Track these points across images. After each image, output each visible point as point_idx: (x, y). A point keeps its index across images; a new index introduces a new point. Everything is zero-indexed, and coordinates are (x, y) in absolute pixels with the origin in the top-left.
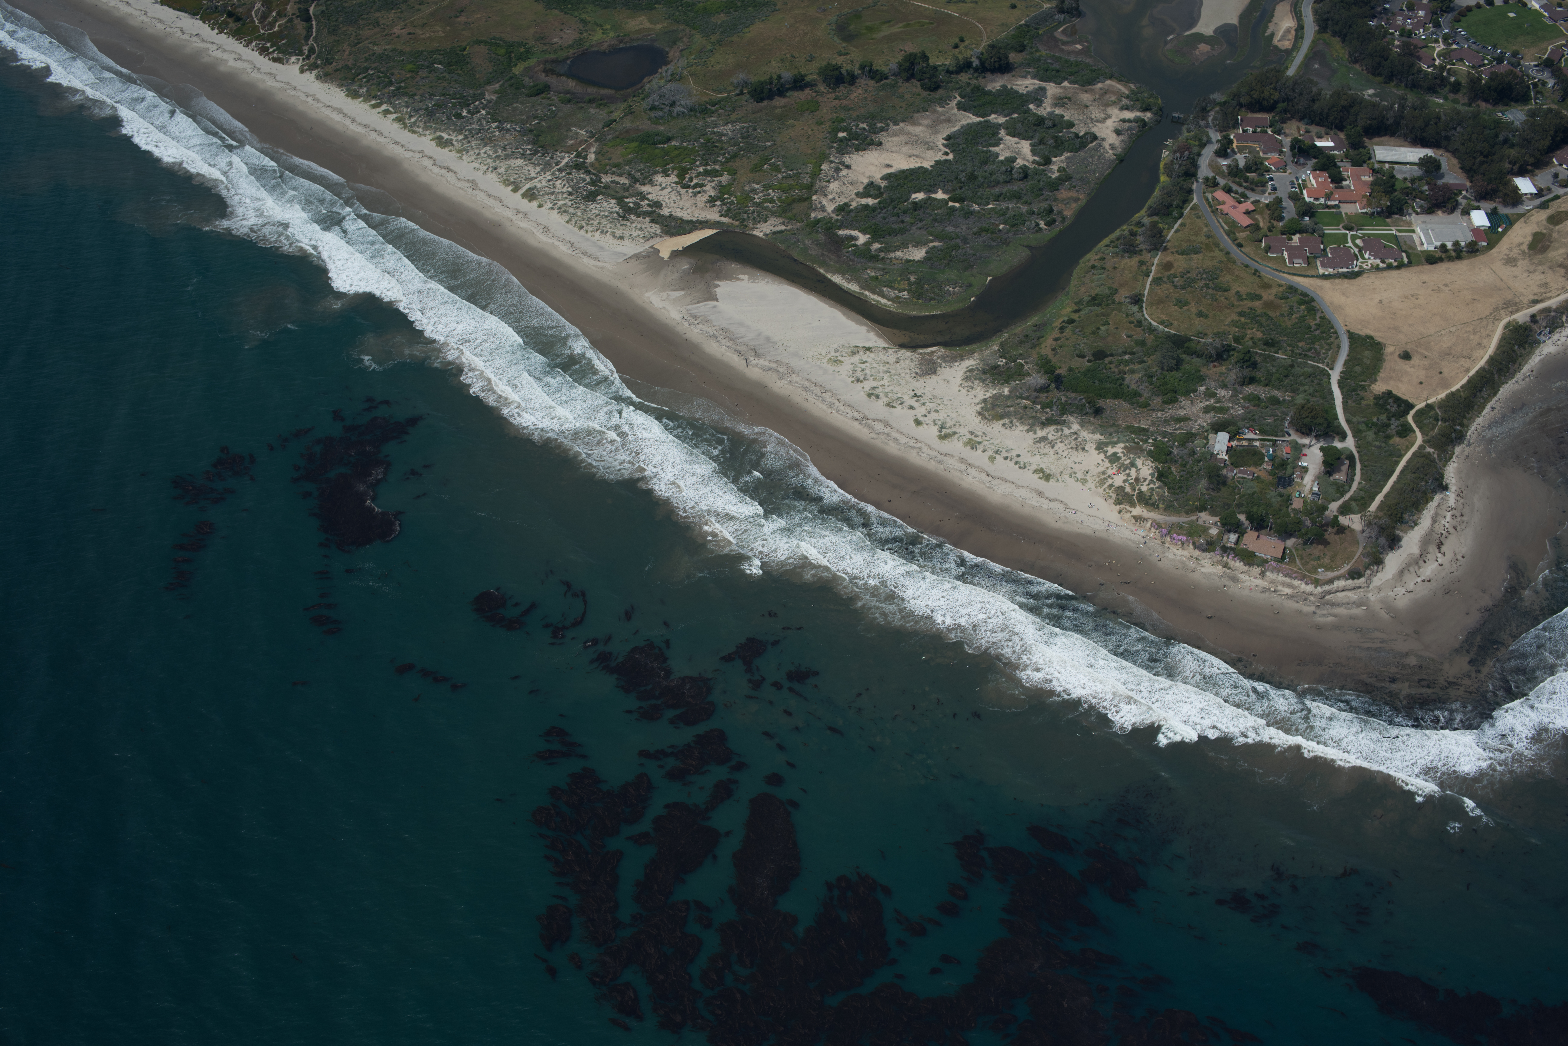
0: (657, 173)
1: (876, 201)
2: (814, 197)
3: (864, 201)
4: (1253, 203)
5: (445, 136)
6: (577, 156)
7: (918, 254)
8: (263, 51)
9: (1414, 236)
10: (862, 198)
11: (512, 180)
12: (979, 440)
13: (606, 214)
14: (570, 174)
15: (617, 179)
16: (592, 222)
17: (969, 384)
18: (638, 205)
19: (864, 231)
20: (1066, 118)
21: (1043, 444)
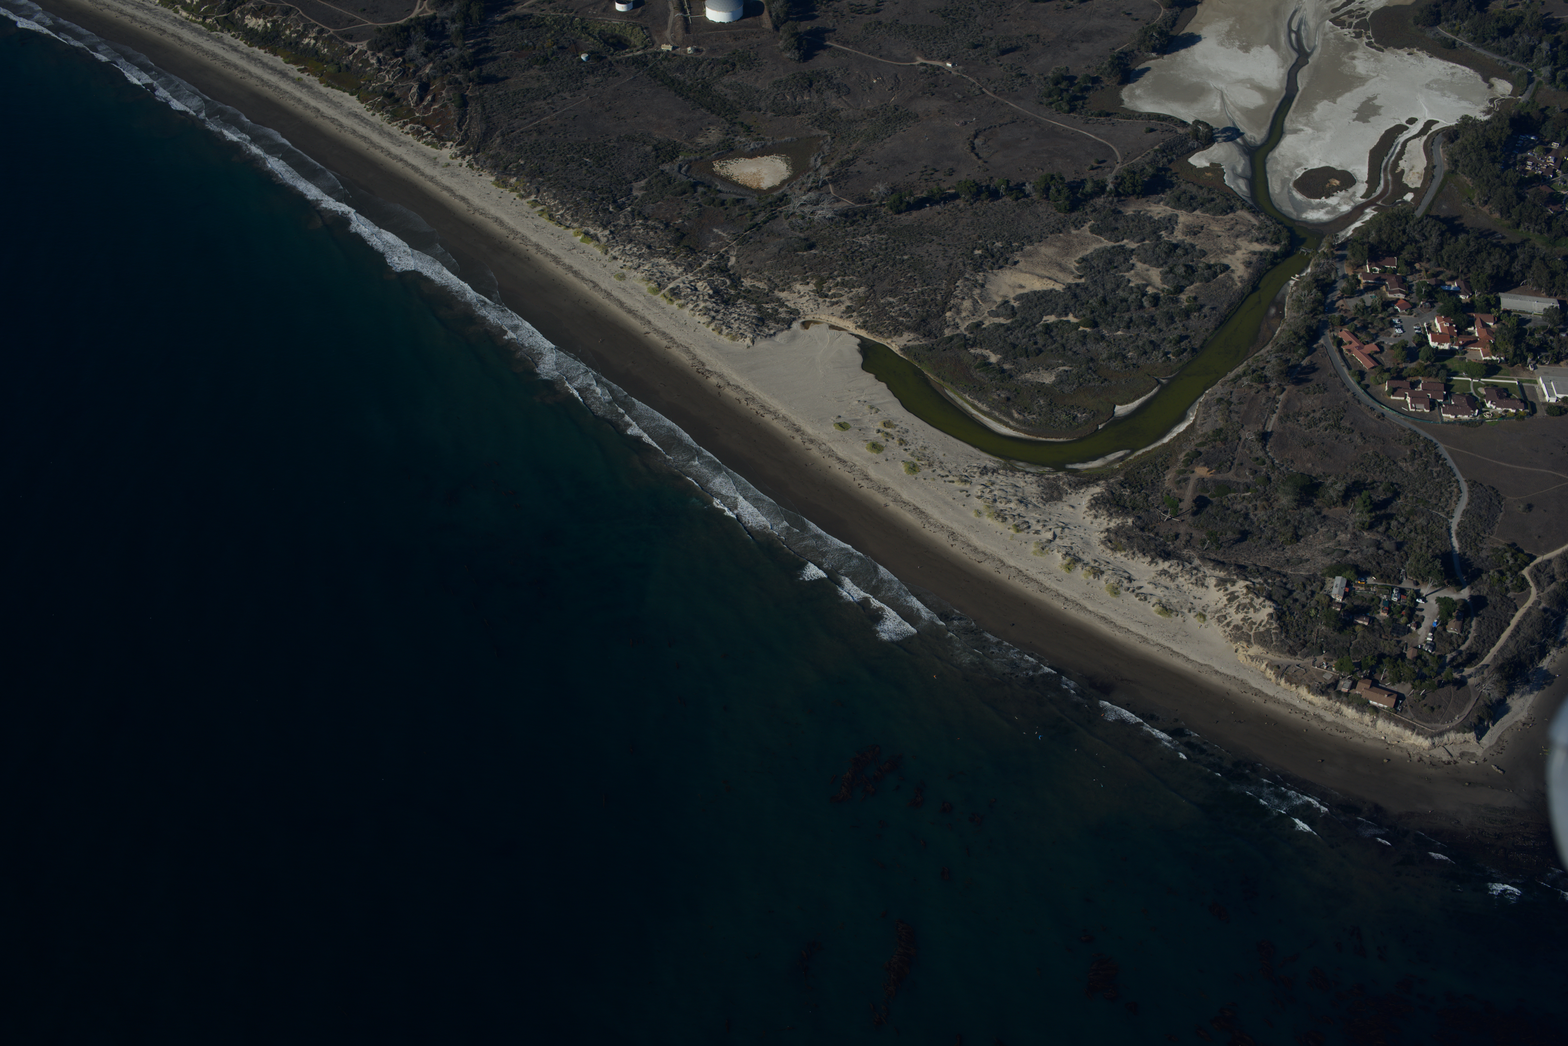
0: (795, 280)
1: (1009, 321)
2: (948, 314)
3: (997, 320)
4: (1378, 344)
5: (592, 231)
6: (717, 259)
7: (1049, 378)
8: (418, 134)
9: (1535, 386)
10: (995, 316)
11: (656, 279)
12: (1102, 568)
13: (746, 319)
14: (711, 276)
15: (758, 284)
16: (731, 326)
17: (1094, 512)
18: (776, 311)
19: (995, 351)
20: (1197, 247)
21: (1164, 577)
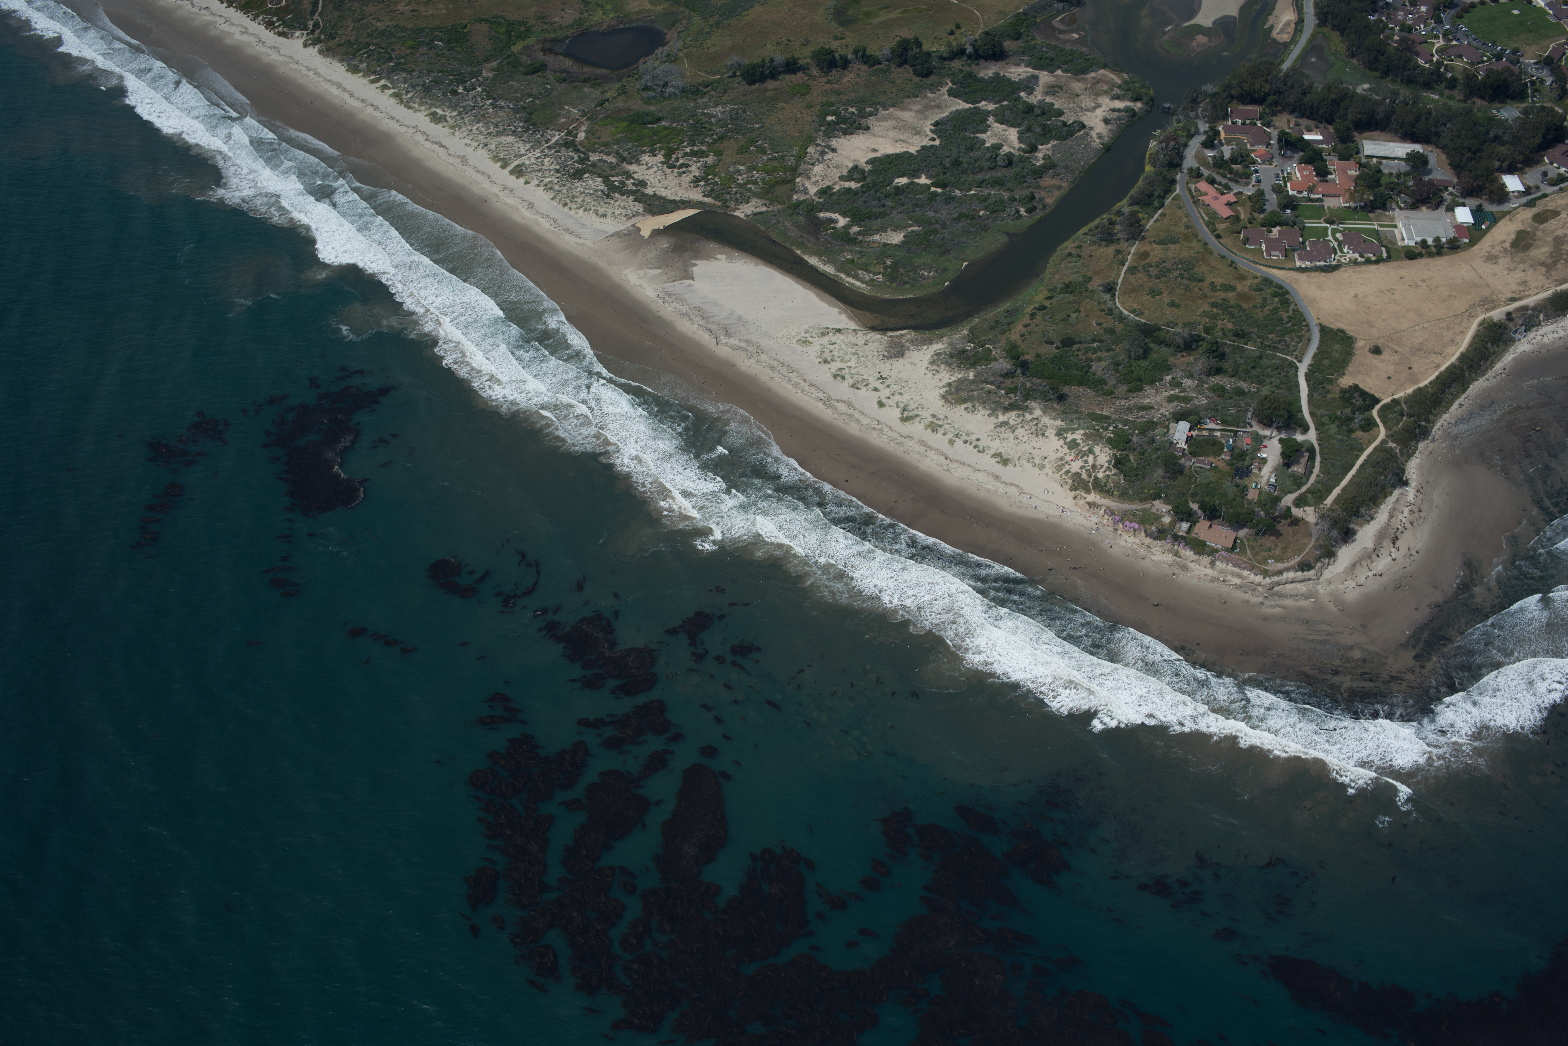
0: (644, 152)
1: (859, 185)
2: (798, 180)
3: (847, 185)
4: (1235, 194)
5: (439, 111)
6: (567, 135)
7: (896, 238)
8: (269, 25)
9: (1396, 231)
10: (845, 181)
11: (502, 156)
12: (940, 423)
13: (591, 192)
14: (559, 152)
15: (605, 157)
16: (576, 199)
17: (935, 367)
18: (623, 184)
19: (844, 215)
20: (1056, 106)
21: (1003, 429)
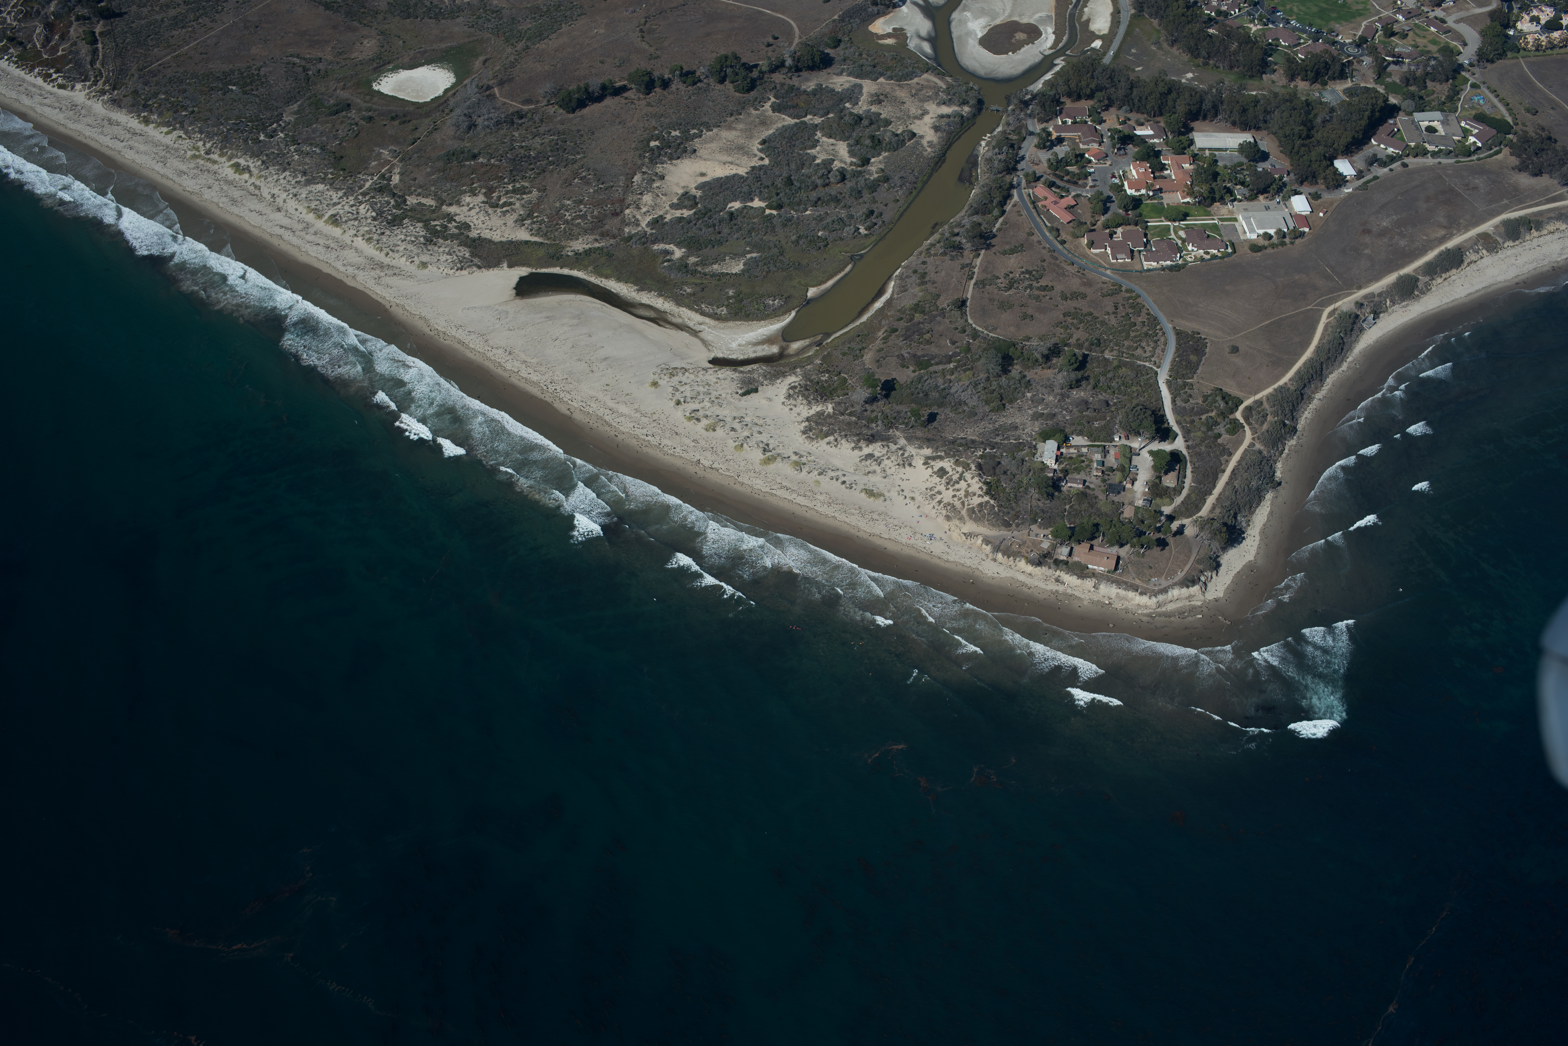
0: (464, 192)
1: (692, 212)
2: (627, 211)
4: (1074, 197)
5: (242, 161)
6: (379, 178)
7: (737, 267)
9: (1236, 224)
10: (677, 209)
12: (804, 460)
13: (413, 239)
14: (373, 197)
15: (424, 201)
16: (398, 248)
17: (792, 401)
18: (445, 227)
19: (679, 245)
20: (882, 117)
21: (869, 462)
